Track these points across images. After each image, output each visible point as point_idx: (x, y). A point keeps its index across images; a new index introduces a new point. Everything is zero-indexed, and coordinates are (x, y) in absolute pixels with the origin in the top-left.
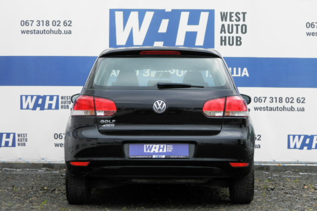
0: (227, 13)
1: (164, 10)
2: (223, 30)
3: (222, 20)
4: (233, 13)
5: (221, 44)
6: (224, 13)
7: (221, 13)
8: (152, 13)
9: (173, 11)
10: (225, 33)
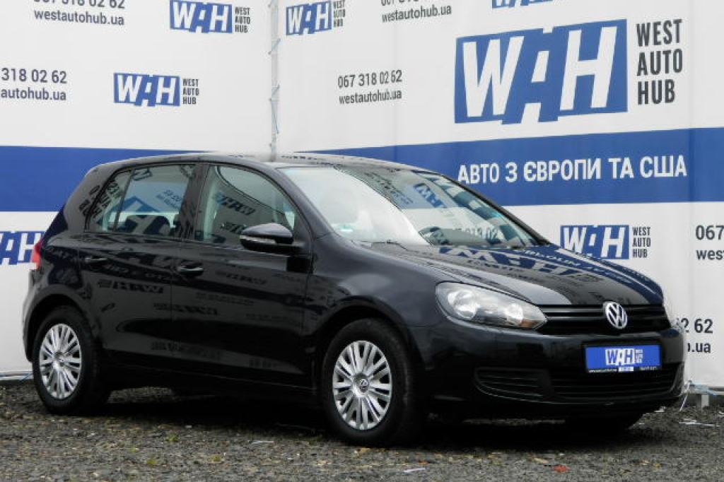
0: (649, 24)
1: (541, 30)
2: (642, 66)
3: (640, 44)
4: (659, 23)
5: (640, 102)
6: (643, 25)
7: (638, 26)
8: (520, 39)
9: (556, 30)
10: (646, 73)
